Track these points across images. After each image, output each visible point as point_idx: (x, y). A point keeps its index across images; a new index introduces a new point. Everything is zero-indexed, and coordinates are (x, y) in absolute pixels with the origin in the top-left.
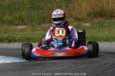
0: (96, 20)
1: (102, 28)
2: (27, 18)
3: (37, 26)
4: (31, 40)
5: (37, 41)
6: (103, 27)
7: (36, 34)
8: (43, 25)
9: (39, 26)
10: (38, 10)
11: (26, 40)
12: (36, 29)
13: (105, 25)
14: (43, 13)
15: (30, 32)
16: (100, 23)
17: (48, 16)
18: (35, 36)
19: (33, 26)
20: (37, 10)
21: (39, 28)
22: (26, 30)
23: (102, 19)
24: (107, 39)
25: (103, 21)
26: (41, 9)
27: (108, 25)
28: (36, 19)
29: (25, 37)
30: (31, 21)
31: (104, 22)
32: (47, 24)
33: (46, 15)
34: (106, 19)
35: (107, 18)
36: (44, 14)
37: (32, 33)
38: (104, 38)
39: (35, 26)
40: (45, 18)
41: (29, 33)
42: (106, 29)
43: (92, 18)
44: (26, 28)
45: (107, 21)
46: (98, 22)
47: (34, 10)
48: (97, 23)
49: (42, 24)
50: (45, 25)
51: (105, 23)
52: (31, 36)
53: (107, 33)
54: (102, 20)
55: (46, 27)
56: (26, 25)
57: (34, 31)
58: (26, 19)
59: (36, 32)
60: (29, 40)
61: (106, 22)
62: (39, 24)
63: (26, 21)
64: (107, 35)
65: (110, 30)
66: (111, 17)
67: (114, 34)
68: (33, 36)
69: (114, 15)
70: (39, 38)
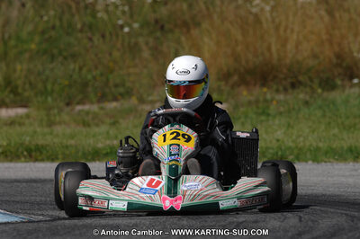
0: (244, 94)
1: (263, 118)
2: (31, 84)
3: (60, 110)
4: (41, 153)
6: (268, 115)
7: (57, 136)
8: (79, 108)
9: (67, 109)
10: (65, 58)
11: (25, 153)
12: (58, 119)
13: (272, 109)
14: (81, 69)
15: (38, 130)
16: (257, 102)
17: (94, 78)
18: (56, 140)
19: (49, 109)
20: (60, 59)
21: (65, 117)
22: (27, 121)
23: (265, 90)
24: (280, 153)
25: (269, 97)
26: (74, 56)
27: (282, 109)
28: (57, 88)
29: (22, 144)
30: (44, 93)
31: (272, 100)
32: (92, 103)
33: (89, 77)
34: (277, 91)
35: (281, 88)
36: (84, 71)
37: (46, 130)
38: (271, 151)
39: (56, 111)
40: (85, 85)
41: (35, 132)
42: (277, 122)
43: (233, 87)
44: (28, 116)
45: (281, 97)
46: (252, 98)
47: (53, 58)
48: (250, 103)
49: (78, 103)
50: (87, 107)
51: (274, 102)
52: (41, 142)
53: (279, 134)
54: (265, 93)
55: (88, 113)
56: (25, 106)
57: (51, 124)
58: (27, 86)
59: (58, 129)
60: (34, 154)
61: (278, 102)
62: (68, 104)
63: (26, 94)
64: (278, 140)
65: (289, 126)
66: (293, 86)
67: (301, 139)
68: (48, 140)
69: (301, 78)
70: (67, 147)
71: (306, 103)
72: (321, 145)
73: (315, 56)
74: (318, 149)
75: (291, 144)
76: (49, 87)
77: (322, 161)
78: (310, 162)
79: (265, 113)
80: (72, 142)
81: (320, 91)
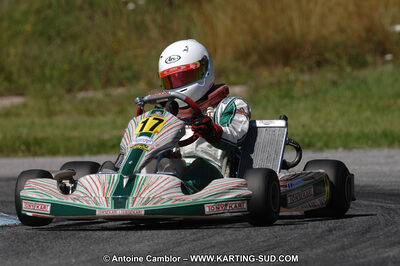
0: (264, 75)
1: (286, 101)
2: (27, 70)
3: (61, 98)
4: (41, 147)
5: (62, 150)
6: (292, 98)
7: (58, 127)
8: (81, 95)
9: (68, 97)
10: (64, 40)
11: (23, 147)
12: (58, 108)
13: (297, 90)
14: (82, 51)
15: (37, 120)
16: (279, 83)
17: (97, 61)
18: (56, 132)
19: (48, 97)
20: (59, 41)
21: (67, 106)
22: (24, 112)
23: (287, 69)
25: (292, 77)
26: (74, 37)
27: (307, 91)
28: (56, 73)
29: (18, 138)
30: (42, 79)
31: (296, 80)
32: (95, 89)
33: (92, 60)
34: (302, 71)
35: (305, 68)
36: (86, 54)
37: (45, 121)
39: (55, 99)
40: (88, 69)
41: (33, 123)
42: (302, 105)
43: (251, 68)
44: (25, 106)
45: (306, 77)
46: (274, 80)
47: (50, 40)
48: (271, 85)
49: (80, 90)
50: (90, 94)
51: (299, 84)
52: (40, 134)
53: (305, 119)
54: (288, 74)
55: (91, 101)
56: (21, 95)
57: (51, 114)
58: (23, 72)
59: (59, 120)
60: (32, 149)
61: (303, 83)
62: (70, 91)
63: (22, 81)
64: (304, 126)
65: (316, 110)
66: (319, 64)
67: (330, 124)
68: (48, 132)
69: (328, 56)
70: (69, 139)
71: (335, 84)
72: (352, 130)
73: (342, 31)
74: (348, 135)
75: (318, 130)
76: (47, 72)
77: (354, 148)
78: (340, 149)
79: (288, 95)
80: (75, 134)
81: (348, 69)
